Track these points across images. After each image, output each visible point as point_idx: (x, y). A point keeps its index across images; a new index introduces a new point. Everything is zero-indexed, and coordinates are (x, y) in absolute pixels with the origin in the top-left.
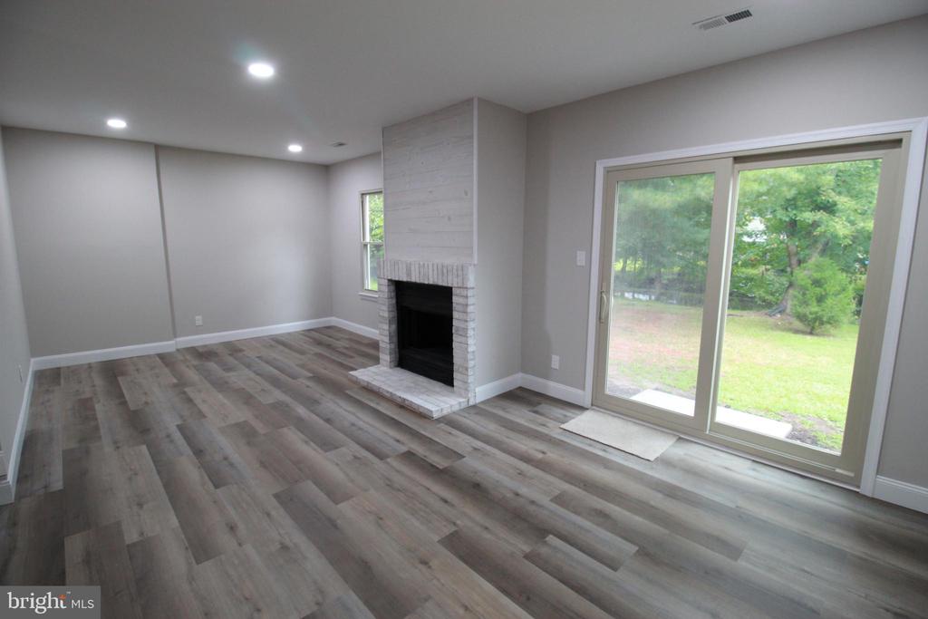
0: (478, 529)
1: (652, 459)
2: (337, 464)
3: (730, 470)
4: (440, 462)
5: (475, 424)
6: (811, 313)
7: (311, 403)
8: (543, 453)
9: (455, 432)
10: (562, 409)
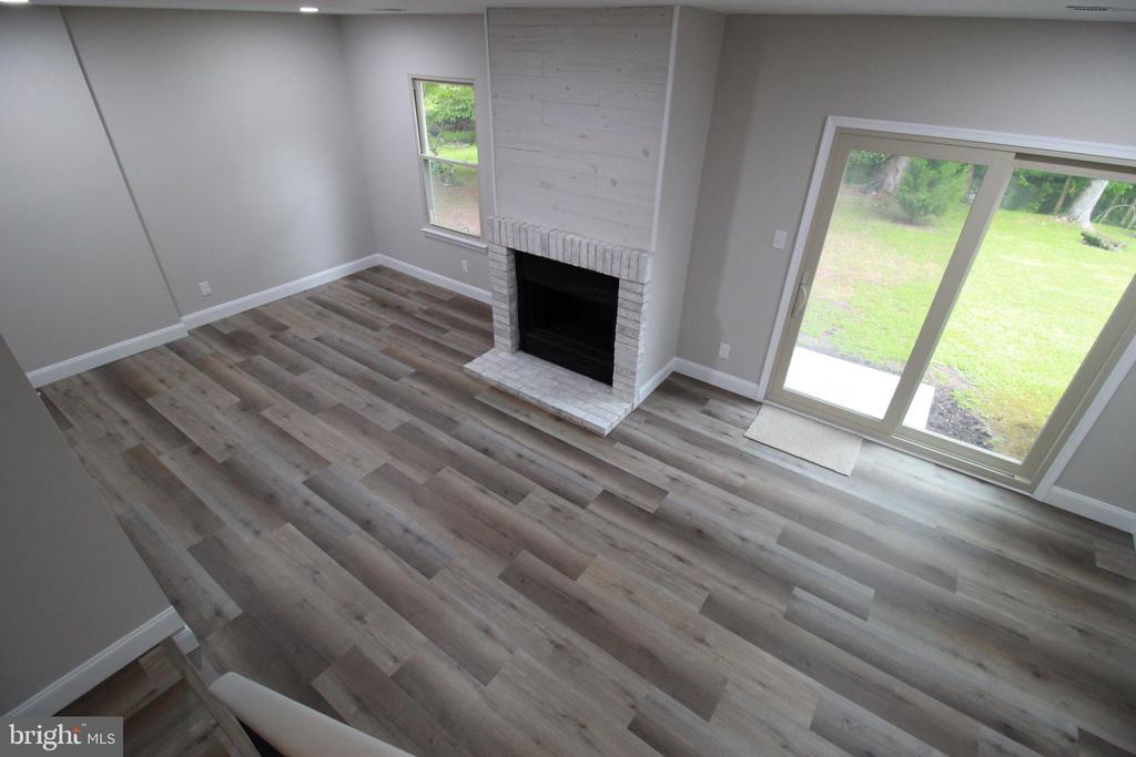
0: (727, 590)
1: (848, 473)
2: (540, 522)
3: (919, 479)
4: (650, 505)
5: (653, 440)
6: (918, 201)
7: (448, 424)
8: (742, 476)
9: (639, 454)
10: (733, 405)
